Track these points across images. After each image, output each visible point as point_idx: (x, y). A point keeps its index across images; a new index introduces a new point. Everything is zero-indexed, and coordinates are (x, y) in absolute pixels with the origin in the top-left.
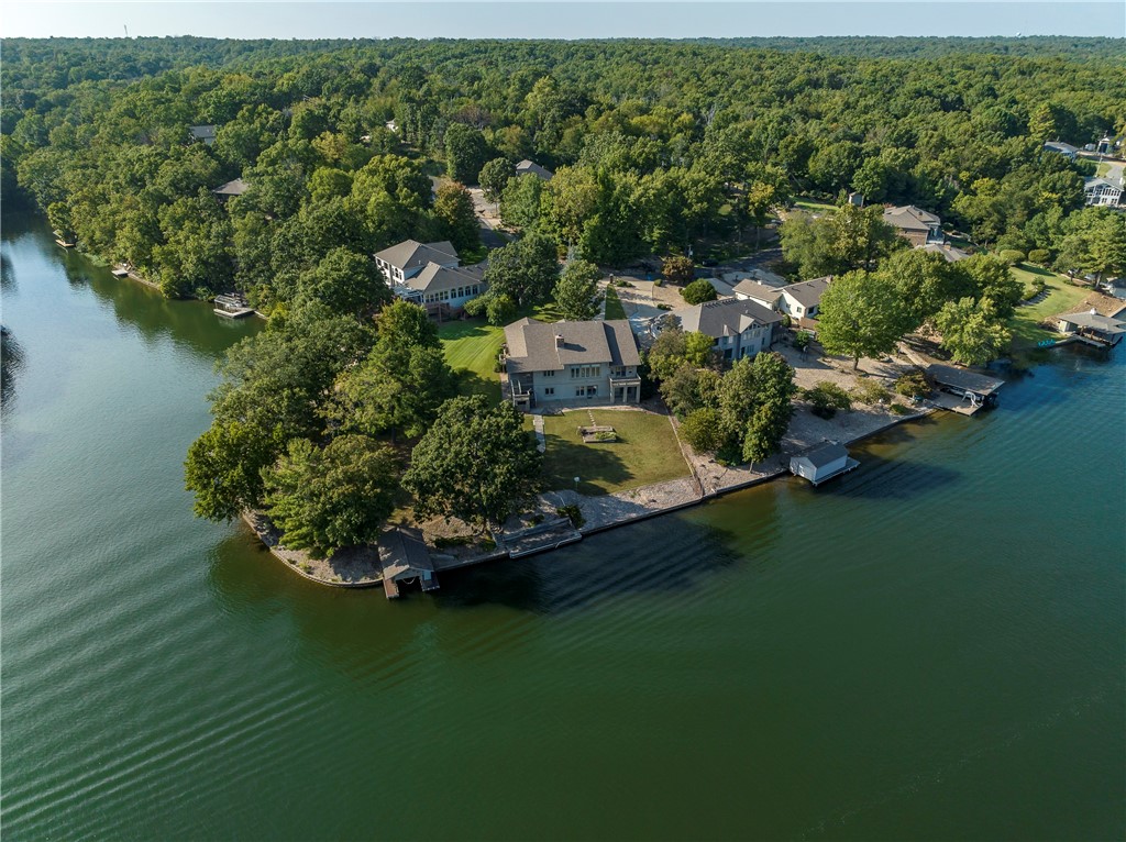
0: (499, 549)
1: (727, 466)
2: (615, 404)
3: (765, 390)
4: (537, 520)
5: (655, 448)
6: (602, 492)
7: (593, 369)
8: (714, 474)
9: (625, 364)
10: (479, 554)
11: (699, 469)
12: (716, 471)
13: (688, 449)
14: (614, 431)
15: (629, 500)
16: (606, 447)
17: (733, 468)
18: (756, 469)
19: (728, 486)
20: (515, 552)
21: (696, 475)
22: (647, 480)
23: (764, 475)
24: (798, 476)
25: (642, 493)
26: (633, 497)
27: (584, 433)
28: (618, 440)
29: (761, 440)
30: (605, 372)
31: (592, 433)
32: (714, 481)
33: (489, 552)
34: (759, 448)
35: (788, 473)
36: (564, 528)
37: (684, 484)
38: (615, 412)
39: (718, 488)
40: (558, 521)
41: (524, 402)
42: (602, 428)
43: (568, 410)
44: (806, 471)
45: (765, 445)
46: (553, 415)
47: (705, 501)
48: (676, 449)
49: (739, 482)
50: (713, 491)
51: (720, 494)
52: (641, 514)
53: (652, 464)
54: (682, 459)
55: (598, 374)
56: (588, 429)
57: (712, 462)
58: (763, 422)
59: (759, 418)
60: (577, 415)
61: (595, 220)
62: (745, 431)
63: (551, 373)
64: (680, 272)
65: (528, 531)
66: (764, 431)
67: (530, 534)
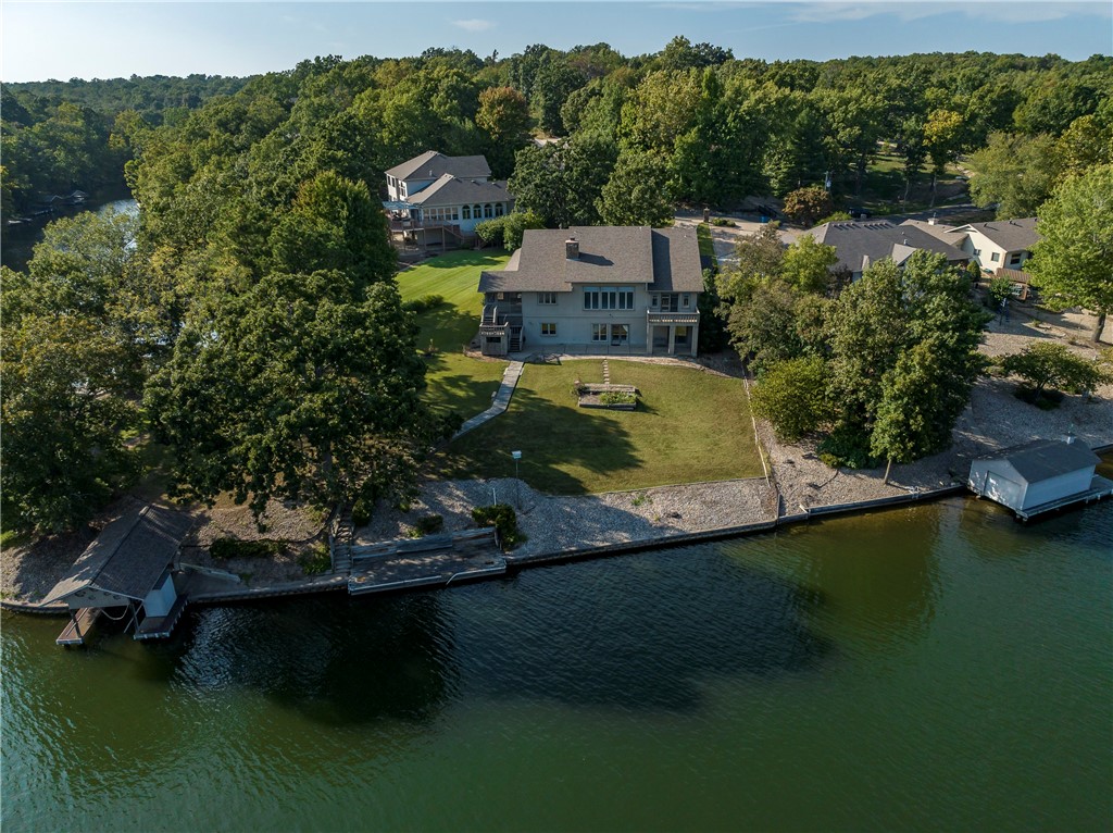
0: (334, 574)
1: (839, 466)
2: (654, 354)
3: (924, 315)
4: (428, 526)
5: (705, 426)
6: (575, 488)
7: (621, 296)
8: (809, 479)
9: (676, 288)
10: (292, 578)
11: (781, 468)
12: (815, 472)
13: (766, 430)
14: (637, 392)
15: (628, 507)
16: (613, 415)
17: (851, 471)
18: (899, 477)
19: (836, 503)
20: (358, 582)
21: (772, 475)
22: (672, 477)
23: (911, 491)
24: (985, 499)
25: (656, 499)
26: (636, 504)
27: (583, 392)
28: (639, 407)
29: (908, 413)
30: (642, 300)
31: (596, 393)
32: (808, 491)
33: (312, 575)
34: (904, 432)
35: (964, 492)
36: (481, 547)
37: (746, 491)
38: (649, 366)
39: (813, 506)
40: (471, 532)
41: (498, 339)
42: (617, 387)
43: (569, 358)
44: (1005, 489)
45: (917, 423)
46: (544, 363)
47: (782, 527)
48: (745, 430)
49: (858, 498)
50: (802, 509)
51: (815, 518)
52: (643, 537)
53: (690, 450)
54: (752, 448)
55: (630, 305)
56: (593, 386)
57: (809, 457)
58: (914, 376)
59: (907, 369)
60: (583, 366)
61: (692, 136)
62: (878, 396)
63: (549, 298)
64: (807, 208)
65: (406, 545)
66: (916, 395)
67: (409, 551)
